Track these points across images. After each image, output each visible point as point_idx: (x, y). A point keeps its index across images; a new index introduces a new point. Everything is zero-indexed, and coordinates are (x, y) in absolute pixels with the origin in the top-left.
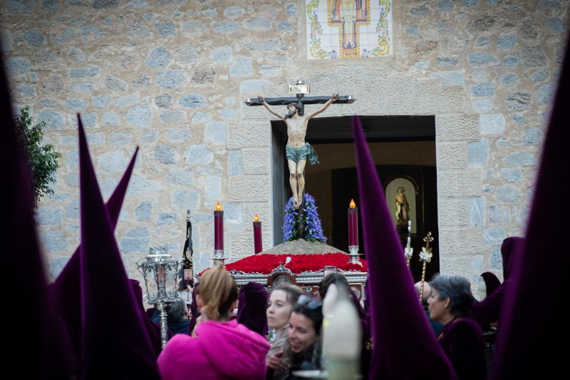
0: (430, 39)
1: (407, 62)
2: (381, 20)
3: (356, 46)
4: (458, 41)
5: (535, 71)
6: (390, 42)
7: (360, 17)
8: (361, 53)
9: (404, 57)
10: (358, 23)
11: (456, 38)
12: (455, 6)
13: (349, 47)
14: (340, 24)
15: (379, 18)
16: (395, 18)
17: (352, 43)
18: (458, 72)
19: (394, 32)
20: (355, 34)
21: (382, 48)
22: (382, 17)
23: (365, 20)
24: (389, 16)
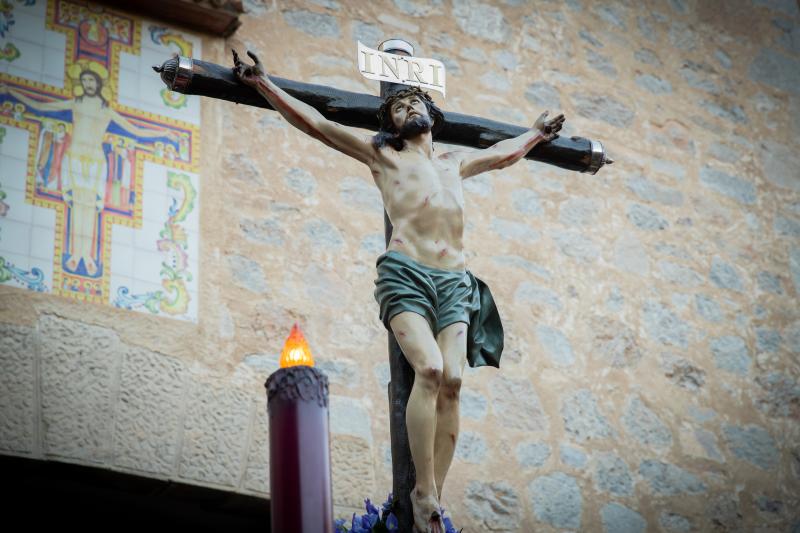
0: (289, 306)
1: (231, 348)
2: (171, 224)
3: (99, 274)
4: (355, 328)
5: (521, 438)
6: (193, 287)
7: (116, 203)
8: (113, 296)
9: (224, 334)
10: (108, 217)
11: (348, 318)
12: (345, 245)
13: (81, 269)
14: (61, 206)
15: (165, 218)
16: (206, 232)
17: (88, 261)
18: (356, 402)
19: (203, 265)
20: (99, 240)
21: (172, 296)
22: (172, 219)
23: (129, 214)
24: (191, 223)
